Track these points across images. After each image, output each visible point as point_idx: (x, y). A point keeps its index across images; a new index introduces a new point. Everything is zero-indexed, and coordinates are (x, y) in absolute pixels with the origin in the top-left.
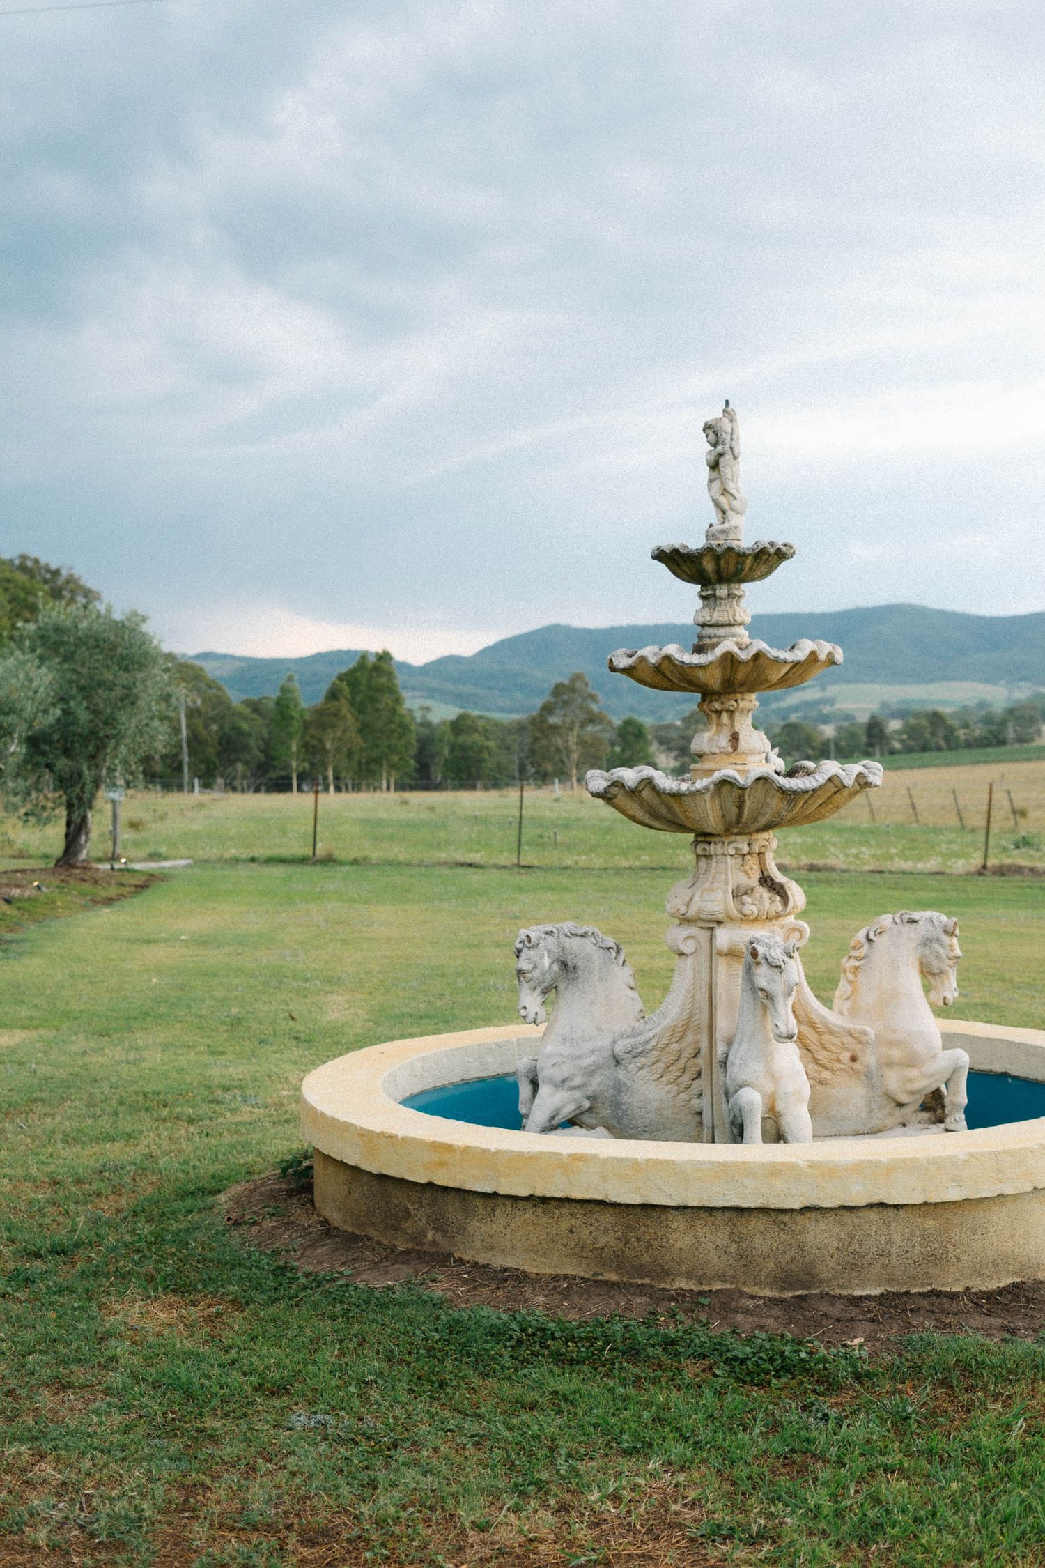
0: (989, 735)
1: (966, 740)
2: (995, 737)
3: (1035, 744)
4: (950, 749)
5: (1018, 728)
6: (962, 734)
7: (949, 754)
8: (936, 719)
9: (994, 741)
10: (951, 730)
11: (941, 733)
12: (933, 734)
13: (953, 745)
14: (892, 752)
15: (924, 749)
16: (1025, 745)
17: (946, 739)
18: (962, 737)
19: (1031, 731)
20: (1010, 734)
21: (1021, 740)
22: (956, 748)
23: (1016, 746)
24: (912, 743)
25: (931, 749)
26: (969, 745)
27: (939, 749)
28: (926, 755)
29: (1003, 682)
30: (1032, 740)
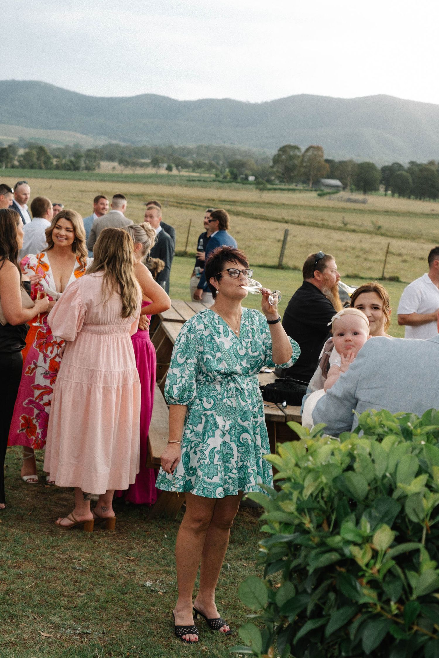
0: (69, 164)
1: (57, 165)
2: (74, 166)
3: (96, 172)
4: (47, 169)
5: (87, 162)
6: (55, 161)
7: (45, 171)
8: (41, 150)
9: (72, 167)
10: (48, 158)
11: (43, 158)
12: (38, 159)
13: (49, 167)
14: (13, 167)
15: (32, 167)
16: (90, 172)
17: (46, 163)
18: (55, 163)
19: (95, 164)
20: (83, 164)
21: (88, 168)
22: (50, 169)
23: (86, 172)
24: (26, 163)
25: (35, 168)
26: (57, 168)
27: (40, 168)
28: (33, 171)
29: (91, 135)
30: (94, 169)
